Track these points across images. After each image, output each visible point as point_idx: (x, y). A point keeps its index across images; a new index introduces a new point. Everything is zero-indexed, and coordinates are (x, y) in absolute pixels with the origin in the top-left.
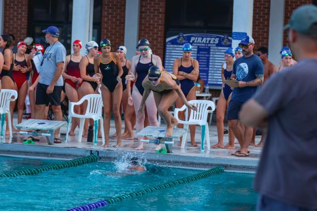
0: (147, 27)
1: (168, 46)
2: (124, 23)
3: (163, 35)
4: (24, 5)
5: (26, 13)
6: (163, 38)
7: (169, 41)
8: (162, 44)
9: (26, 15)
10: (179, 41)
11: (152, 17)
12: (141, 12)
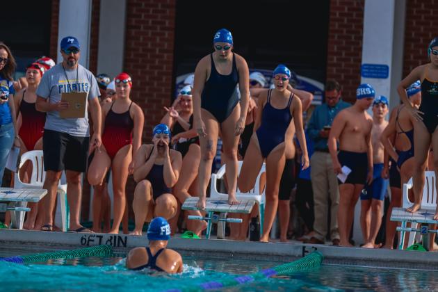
0: (139, 55)
6: (170, 77)
11: (150, 35)
12: (128, 27)
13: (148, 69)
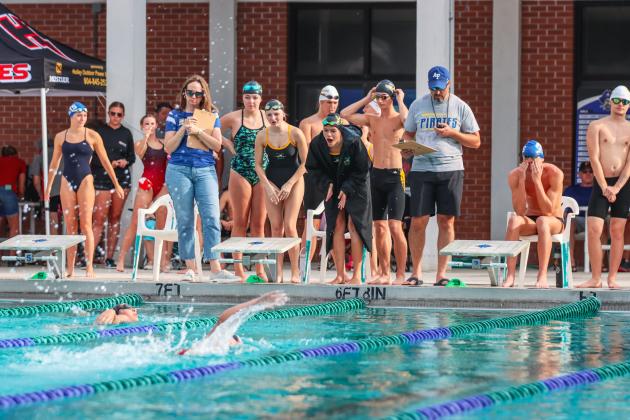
0: (537, 81)
1: (581, 116)
2: (489, 74)
3: (570, 96)
4: (278, 45)
5: (285, 60)
6: (570, 102)
7: (583, 108)
8: (570, 114)
9: (284, 66)
10: (603, 107)
11: (547, 59)
12: (524, 51)
13: (546, 95)
